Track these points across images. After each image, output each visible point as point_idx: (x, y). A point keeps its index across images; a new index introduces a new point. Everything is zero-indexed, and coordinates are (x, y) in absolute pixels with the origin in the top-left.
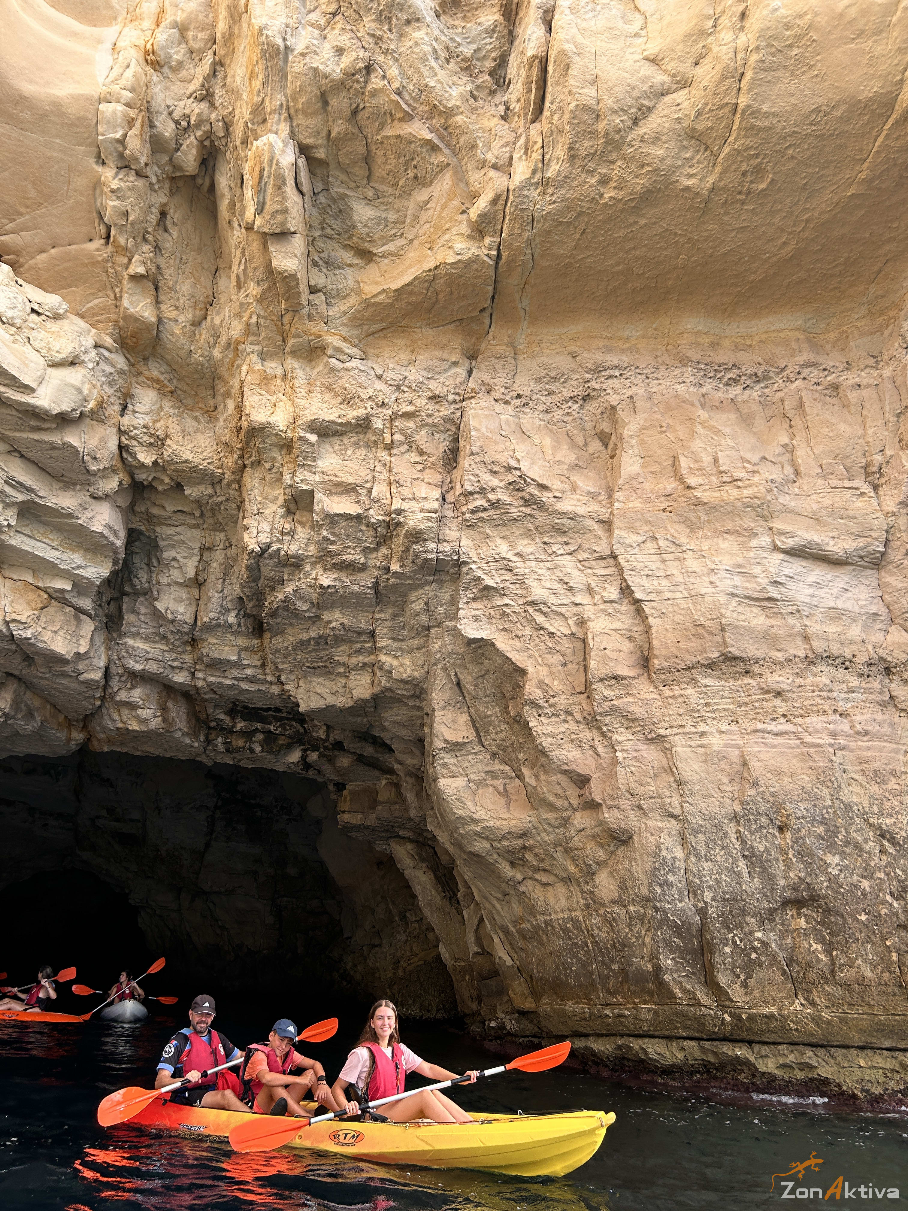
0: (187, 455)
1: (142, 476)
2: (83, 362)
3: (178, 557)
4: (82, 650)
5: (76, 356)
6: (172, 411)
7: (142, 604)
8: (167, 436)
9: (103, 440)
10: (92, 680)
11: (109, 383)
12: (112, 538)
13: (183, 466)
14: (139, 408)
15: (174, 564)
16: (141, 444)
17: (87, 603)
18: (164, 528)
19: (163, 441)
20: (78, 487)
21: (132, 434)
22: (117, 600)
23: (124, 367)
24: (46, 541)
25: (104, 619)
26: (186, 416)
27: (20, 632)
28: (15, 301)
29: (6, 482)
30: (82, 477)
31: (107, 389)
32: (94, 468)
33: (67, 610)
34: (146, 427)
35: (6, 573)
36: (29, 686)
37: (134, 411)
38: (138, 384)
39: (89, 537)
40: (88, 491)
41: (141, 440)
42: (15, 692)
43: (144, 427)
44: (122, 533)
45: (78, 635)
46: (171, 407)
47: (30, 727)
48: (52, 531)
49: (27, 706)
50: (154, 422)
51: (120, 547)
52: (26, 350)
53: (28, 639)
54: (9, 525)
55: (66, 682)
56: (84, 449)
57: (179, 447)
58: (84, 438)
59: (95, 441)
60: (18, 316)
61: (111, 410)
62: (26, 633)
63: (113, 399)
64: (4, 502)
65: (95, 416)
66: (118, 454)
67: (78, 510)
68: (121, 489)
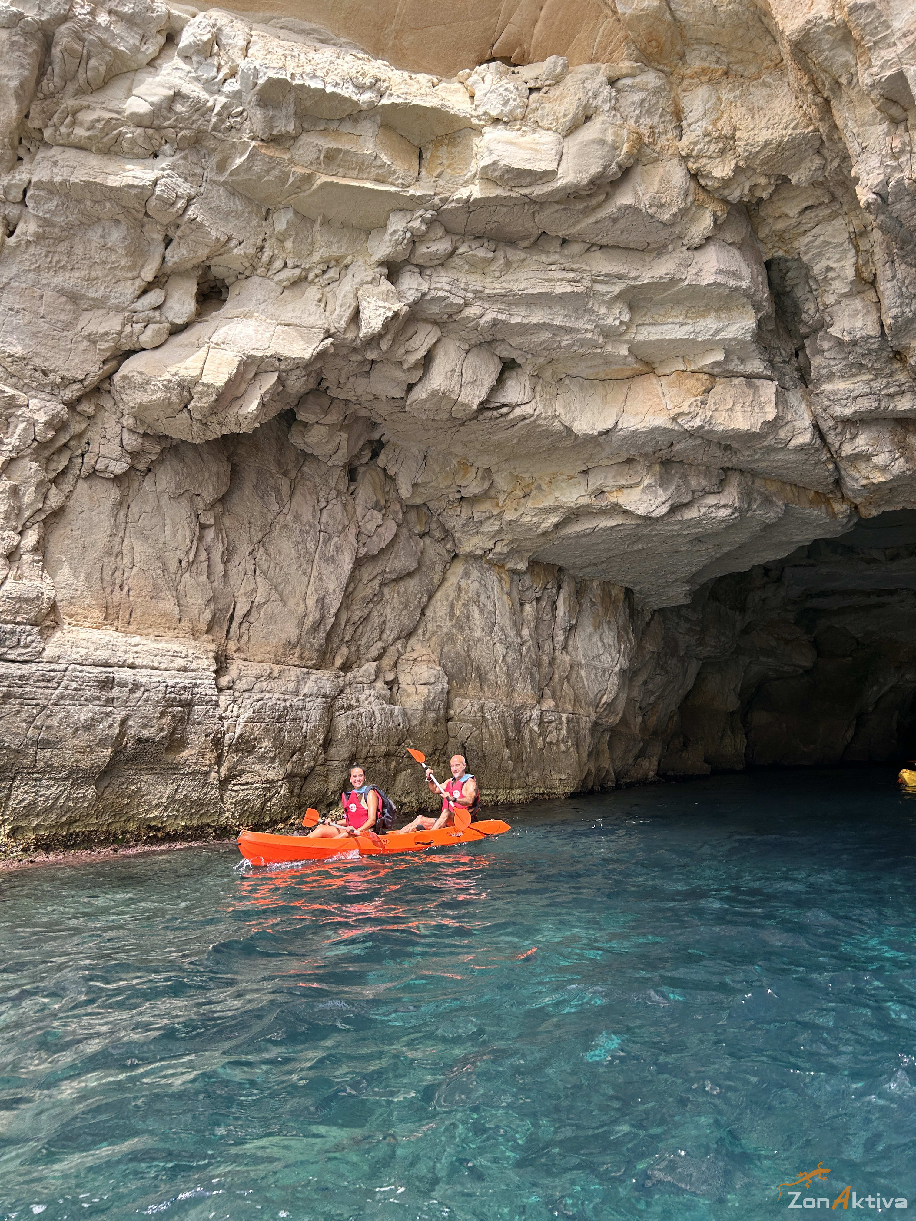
0: (764, 136)
1: (735, 195)
2: (597, 107)
3: (831, 264)
4: (770, 417)
5: (586, 106)
6: (732, 95)
7: (823, 339)
8: (735, 129)
9: (665, 180)
10: (802, 445)
11: (648, 111)
12: (732, 282)
13: (767, 152)
14: (691, 117)
15: (831, 274)
16: (711, 157)
17: (756, 366)
18: (801, 239)
19: (733, 137)
20: (670, 247)
21: (694, 153)
22: (802, 347)
23: (659, 83)
24: (671, 320)
25: (796, 375)
26: (752, 89)
27: (691, 424)
28: (507, 93)
29: (594, 281)
30: (664, 234)
31: (647, 121)
32: (666, 216)
33: (736, 381)
34: (706, 134)
35: (659, 371)
36: (754, 474)
37: (689, 125)
38: (683, 91)
39: (709, 295)
40: (683, 245)
41: (708, 154)
42: (740, 484)
43: (705, 135)
44: (746, 271)
45: (760, 403)
46: (730, 91)
47: (771, 514)
48: (672, 308)
49: (761, 494)
50: (714, 123)
51: (749, 288)
52: (537, 136)
53: (701, 427)
54: (622, 323)
55: (780, 456)
56: (645, 202)
57: (752, 133)
58: (640, 190)
59: (656, 187)
60: (517, 107)
61: (663, 141)
62: (697, 423)
63: (661, 128)
64: (604, 302)
65: (644, 159)
66: (693, 184)
67: (680, 271)
68: (719, 222)
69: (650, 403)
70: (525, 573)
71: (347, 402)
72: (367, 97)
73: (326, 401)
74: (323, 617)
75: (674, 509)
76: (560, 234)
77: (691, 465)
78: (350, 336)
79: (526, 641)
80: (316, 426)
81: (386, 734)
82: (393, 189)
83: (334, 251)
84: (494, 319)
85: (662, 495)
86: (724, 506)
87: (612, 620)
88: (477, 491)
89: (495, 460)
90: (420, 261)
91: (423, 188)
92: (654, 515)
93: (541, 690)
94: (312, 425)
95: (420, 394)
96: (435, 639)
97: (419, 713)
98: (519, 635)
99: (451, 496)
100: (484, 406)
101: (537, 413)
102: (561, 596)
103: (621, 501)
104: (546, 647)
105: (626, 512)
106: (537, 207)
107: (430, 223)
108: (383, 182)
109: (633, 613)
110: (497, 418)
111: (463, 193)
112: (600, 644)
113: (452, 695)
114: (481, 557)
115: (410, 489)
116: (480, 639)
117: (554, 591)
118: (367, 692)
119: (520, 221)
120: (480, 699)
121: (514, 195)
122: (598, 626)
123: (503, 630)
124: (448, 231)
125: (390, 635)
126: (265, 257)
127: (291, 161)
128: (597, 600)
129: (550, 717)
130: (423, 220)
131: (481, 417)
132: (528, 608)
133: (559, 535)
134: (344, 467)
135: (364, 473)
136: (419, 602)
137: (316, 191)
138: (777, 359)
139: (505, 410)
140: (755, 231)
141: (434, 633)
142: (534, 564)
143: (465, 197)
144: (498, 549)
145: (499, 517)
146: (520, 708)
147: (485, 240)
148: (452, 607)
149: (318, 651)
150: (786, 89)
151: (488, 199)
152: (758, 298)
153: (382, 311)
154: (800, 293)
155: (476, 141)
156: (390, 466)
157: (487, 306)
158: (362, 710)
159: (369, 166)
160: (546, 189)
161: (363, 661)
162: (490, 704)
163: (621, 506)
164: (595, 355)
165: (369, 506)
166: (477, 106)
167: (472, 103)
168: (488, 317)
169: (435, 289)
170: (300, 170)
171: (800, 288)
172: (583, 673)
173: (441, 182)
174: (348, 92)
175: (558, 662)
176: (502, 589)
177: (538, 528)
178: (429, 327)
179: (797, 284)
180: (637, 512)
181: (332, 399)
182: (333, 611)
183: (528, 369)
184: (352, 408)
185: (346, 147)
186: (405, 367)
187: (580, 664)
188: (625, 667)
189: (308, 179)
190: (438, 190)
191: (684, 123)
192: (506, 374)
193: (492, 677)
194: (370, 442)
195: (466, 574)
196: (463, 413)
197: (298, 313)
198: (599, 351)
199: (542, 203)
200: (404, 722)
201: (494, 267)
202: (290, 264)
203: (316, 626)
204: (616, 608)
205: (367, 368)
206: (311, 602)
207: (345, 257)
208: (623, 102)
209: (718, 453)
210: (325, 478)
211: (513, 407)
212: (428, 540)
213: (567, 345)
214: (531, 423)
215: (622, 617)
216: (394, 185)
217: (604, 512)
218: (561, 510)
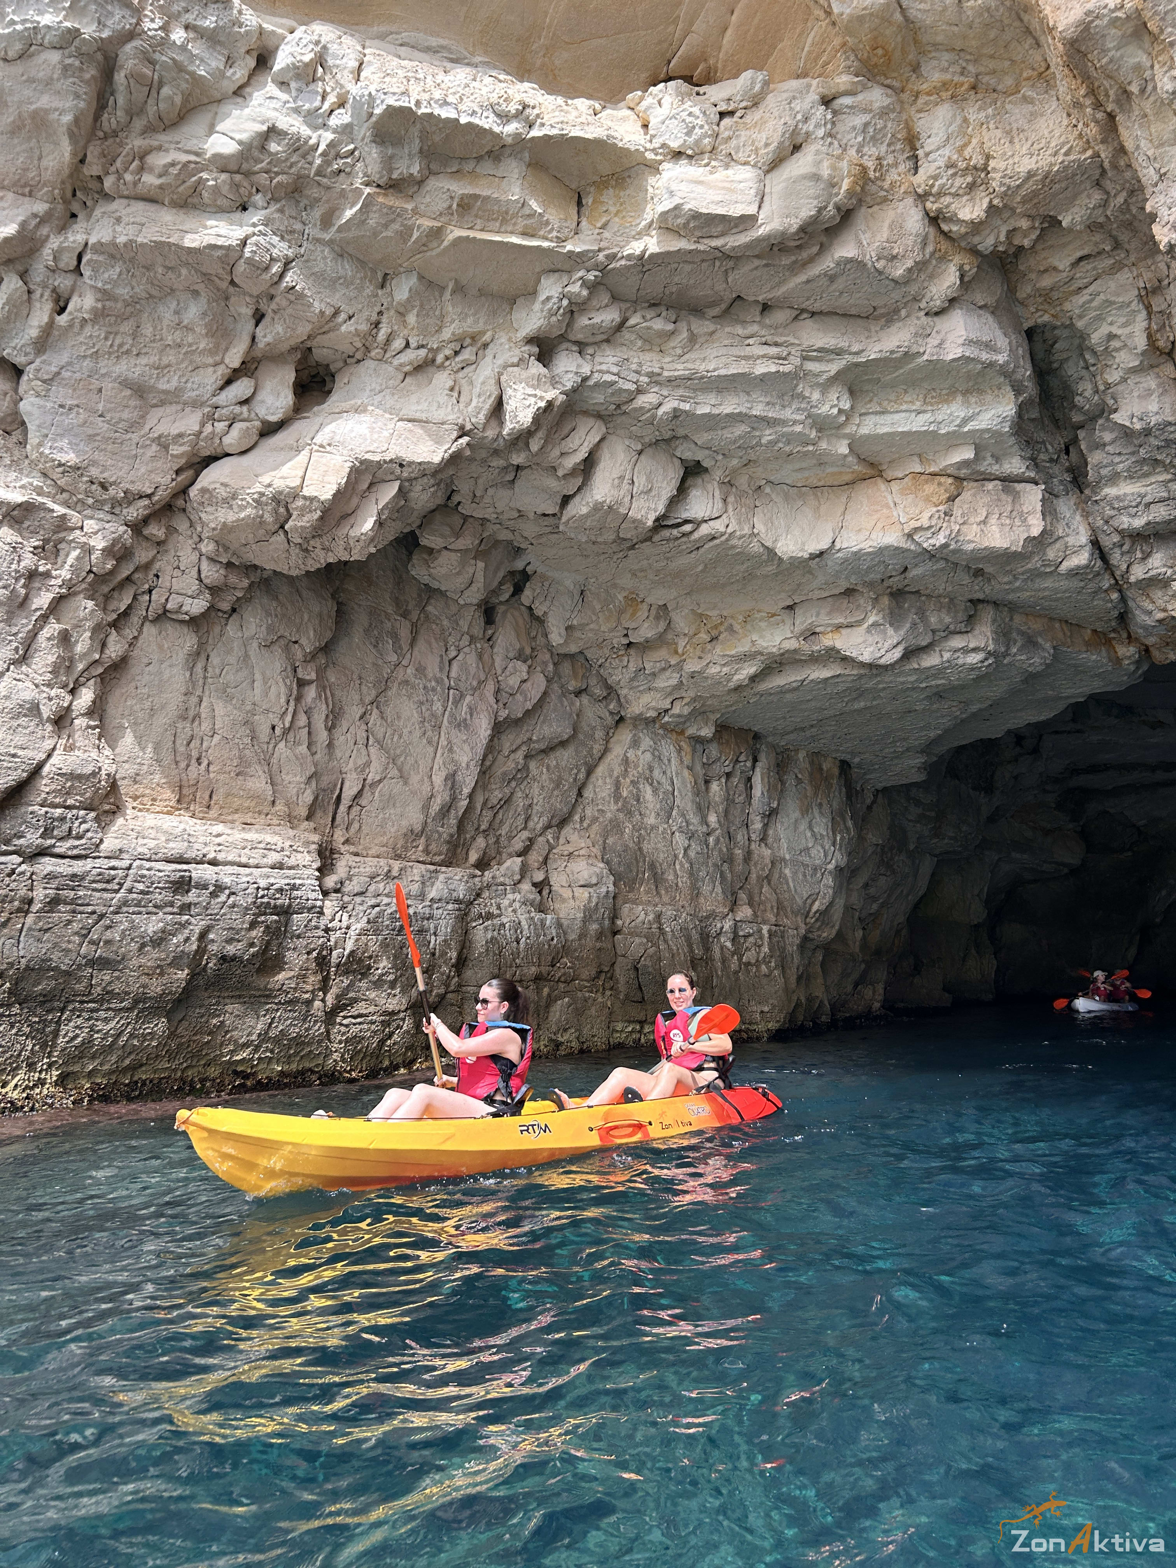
0: (1026, 165)
1: (987, 243)
2: (808, 134)
3: (1115, 330)
4: (1036, 532)
5: (795, 132)
6: (982, 114)
7: (1104, 428)
8: (988, 157)
9: (897, 227)
10: (1077, 568)
11: (873, 138)
12: (985, 356)
13: (1030, 186)
14: (930, 144)
15: (1115, 344)
16: (956, 195)
17: (1015, 465)
18: (1075, 299)
19: (985, 169)
20: (903, 313)
21: (934, 190)
22: (1075, 441)
23: (887, 101)
24: (904, 407)
25: (1068, 477)
26: (1008, 107)
27: (931, 541)
28: (691, 119)
29: (804, 358)
30: (896, 295)
31: (872, 151)
32: (899, 272)
33: (990, 486)
34: (950, 165)
35: (889, 474)
36: (1012, 608)
37: (927, 155)
38: (919, 111)
39: (954, 373)
40: (920, 309)
41: (953, 190)
42: (994, 621)
43: (948, 167)
44: (1002, 342)
45: (1021, 514)
46: (980, 109)
47: (1037, 660)
48: (906, 392)
49: (1022, 633)
50: (961, 150)
51: (1007, 363)
52: (730, 172)
53: (945, 546)
54: (840, 411)
55: (1048, 583)
56: (871, 254)
57: (1011, 161)
58: (865, 239)
59: (885, 234)
60: (705, 135)
61: (893, 176)
62: (941, 539)
63: (890, 160)
64: (818, 385)
65: (868, 199)
66: (932, 231)
67: (916, 342)
68: (966, 279)
69: (875, 517)
70: (710, 741)
71: (484, 521)
72: (512, 128)
73: (457, 520)
74: (454, 799)
75: (908, 655)
76: (760, 298)
77: (929, 596)
78: (490, 433)
79: (714, 830)
80: (445, 552)
81: (536, 951)
82: (546, 244)
83: (469, 325)
84: (675, 410)
85: (893, 636)
86: (975, 650)
87: (825, 802)
88: (649, 634)
89: (674, 593)
90: (580, 337)
91: (584, 242)
92: (882, 661)
93: (734, 894)
94: (439, 551)
95: (579, 508)
96: (595, 827)
97: (578, 923)
98: (704, 821)
99: (615, 641)
100: (660, 523)
101: (730, 530)
102: (758, 770)
103: (838, 645)
104: (739, 837)
105: (845, 659)
106: (731, 264)
107: (593, 287)
108: (533, 236)
109: (851, 793)
110: (677, 538)
111: (635, 248)
112: (809, 834)
113: (620, 900)
114: (654, 720)
115: (564, 632)
116: (653, 828)
117: (749, 764)
118: (510, 896)
119: (709, 282)
120: (656, 905)
121: (701, 247)
122: (805, 810)
123: (683, 815)
124: (615, 298)
125: (538, 823)
126: (382, 335)
127: (415, 211)
128: (805, 777)
129: (745, 929)
130: (585, 284)
131: (656, 538)
132: (715, 787)
133: (756, 690)
134: (479, 605)
135: (505, 612)
136: (575, 780)
137: (447, 248)
138: (1042, 456)
139: (688, 528)
140: (1012, 290)
141: (595, 820)
142: (722, 728)
143: (638, 252)
144: (676, 710)
145: (679, 667)
146: (708, 917)
147: (663, 308)
148: (617, 785)
149: (448, 842)
150: (1054, 104)
151: (668, 253)
152: (1018, 376)
153: (532, 400)
154: (1072, 370)
155: (652, 180)
156: (537, 603)
157: (665, 393)
158: (505, 920)
159: (515, 215)
160: (743, 239)
161: (504, 856)
162: (669, 912)
163: (838, 652)
164: (806, 454)
165: (511, 655)
166: (653, 136)
167: (646, 134)
168: (667, 407)
169: (600, 371)
170: (427, 223)
171: (1071, 363)
172: (787, 871)
173: (606, 234)
174: (488, 122)
175: (755, 857)
176: (682, 762)
177: (729, 681)
178: (591, 421)
179: (1067, 359)
180: (861, 658)
181: (466, 518)
182: (466, 791)
183: (717, 474)
184: (491, 528)
185: (484, 193)
186: (560, 473)
187: (783, 859)
188: (843, 864)
189: (437, 233)
190: (603, 244)
191: (920, 153)
192: (689, 482)
193: (671, 877)
194: (512, 573)
195: (635, 743)
196: (634, 532)
197: (424, 406)
198: (811, 448)
199: (738, 258)
200: (558, 935)
201: (675, 342)
202: (413, 343)
203: (445, 811)
204: (829, 786)
205: (510, 477)
206: (438, 779)
207: (483, 333)
208: (840, 127)
209: (966, 579)
210: (454, 619)
211: (698, 523)
212: (585, 699)
213: (770, 442)
214: (722, 543)
215: (837, 797)
216: (547, 239)
217: (815, 659)
218: (759, 657)
